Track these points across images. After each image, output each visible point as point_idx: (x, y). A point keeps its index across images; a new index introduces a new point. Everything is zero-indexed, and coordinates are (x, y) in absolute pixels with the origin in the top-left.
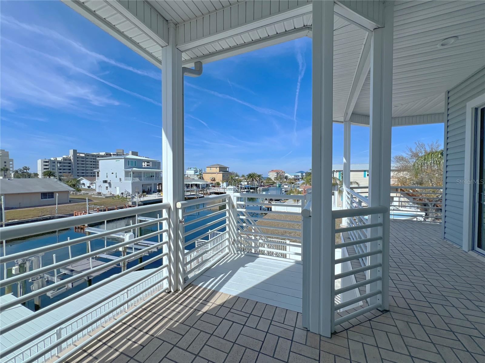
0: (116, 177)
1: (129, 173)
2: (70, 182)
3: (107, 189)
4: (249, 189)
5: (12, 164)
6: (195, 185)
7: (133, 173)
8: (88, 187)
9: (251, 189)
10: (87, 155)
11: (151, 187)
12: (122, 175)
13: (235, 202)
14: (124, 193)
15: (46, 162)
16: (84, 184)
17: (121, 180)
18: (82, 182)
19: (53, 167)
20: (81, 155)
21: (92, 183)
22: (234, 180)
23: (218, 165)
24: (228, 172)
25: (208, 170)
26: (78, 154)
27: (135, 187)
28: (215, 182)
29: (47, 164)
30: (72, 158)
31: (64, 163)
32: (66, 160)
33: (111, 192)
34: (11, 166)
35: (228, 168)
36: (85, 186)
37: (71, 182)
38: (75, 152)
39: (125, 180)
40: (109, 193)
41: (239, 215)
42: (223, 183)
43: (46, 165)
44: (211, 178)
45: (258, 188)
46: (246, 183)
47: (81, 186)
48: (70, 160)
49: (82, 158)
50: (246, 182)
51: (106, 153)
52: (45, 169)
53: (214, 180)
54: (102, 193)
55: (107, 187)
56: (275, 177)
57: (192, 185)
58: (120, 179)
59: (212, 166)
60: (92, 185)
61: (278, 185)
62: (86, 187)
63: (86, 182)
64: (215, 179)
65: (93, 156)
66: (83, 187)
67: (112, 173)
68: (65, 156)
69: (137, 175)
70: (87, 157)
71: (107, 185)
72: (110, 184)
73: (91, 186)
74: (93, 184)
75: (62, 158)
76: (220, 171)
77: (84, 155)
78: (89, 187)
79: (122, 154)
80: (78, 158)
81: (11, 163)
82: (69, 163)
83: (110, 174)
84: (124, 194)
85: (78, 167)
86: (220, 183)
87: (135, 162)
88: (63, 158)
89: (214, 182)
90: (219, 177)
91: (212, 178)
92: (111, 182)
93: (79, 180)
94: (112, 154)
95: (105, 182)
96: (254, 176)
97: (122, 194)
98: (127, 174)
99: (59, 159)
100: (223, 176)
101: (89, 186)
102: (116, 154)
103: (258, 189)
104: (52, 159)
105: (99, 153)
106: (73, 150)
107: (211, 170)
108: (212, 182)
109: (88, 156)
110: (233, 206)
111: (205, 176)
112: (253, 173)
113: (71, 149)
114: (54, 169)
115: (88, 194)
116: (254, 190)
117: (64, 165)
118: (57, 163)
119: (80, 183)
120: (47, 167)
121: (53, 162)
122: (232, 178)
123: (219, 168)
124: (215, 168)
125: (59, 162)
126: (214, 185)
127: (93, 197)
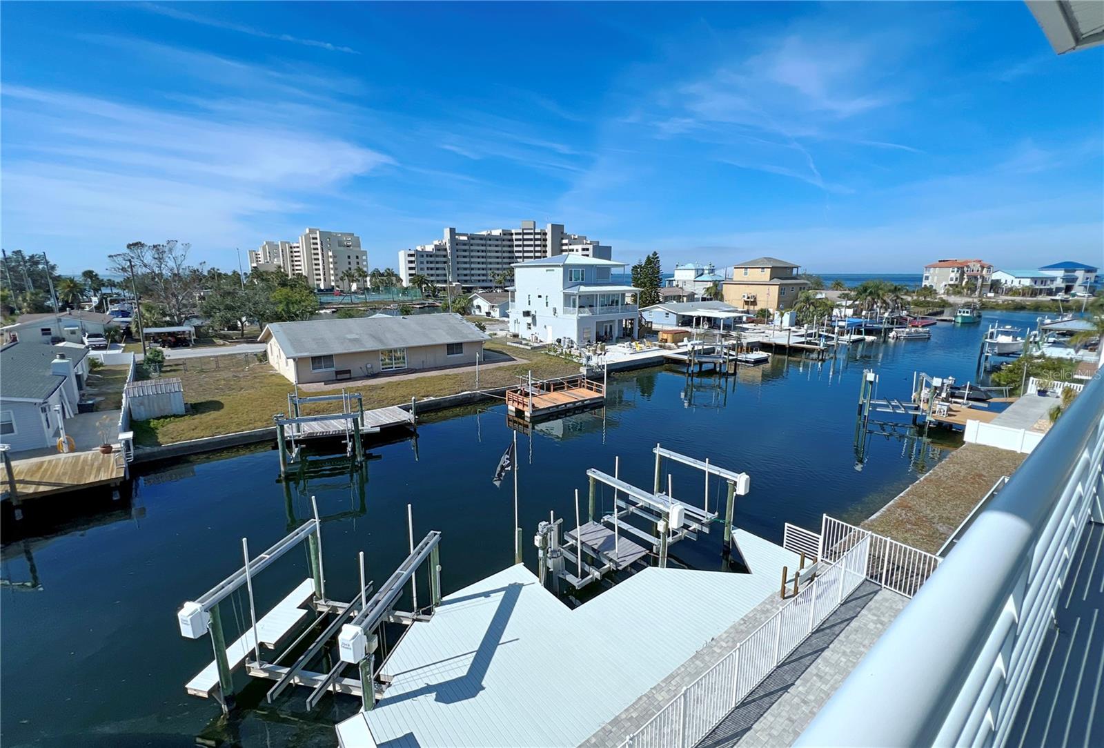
0: (547, 306)
1: (572, 297)
2: (457, 302)
3: (530, 328)
4: (860, 333)
5: (366, 260)
6: (706, 319)
7: (580, 296)
8: (487, 313)
9: (869, 332)
10: (471, 237)
11: (611, 327)
12: (558, 301)
14: (562, 340)
15: (411, 255)
16: (479, 307)
17: (555, 313)
18: (475, 303)
19: (422, 266)
20: (462, 238)
21: (493, 306)
22: (812, 303)
23: (769, 259)
24: (796, 278)
25: (738, 275)
26: (457, 237)
27: (584, 329)
28: (757, 308)
29: (412, 259)
30: (448, 245)
31: (437, 256)
32: (439, 250)
33: (537, 335)
34: (365, 263)
35: (797, 267)
36: (480, 311)
38: (452, 231)
39: (565, 312)
40: (534, 336)
43: (411, 262)
44: (744, 296)
45: (891, 330)
46: (850, 312)
47: (474, 312)
48: (446, 250)
49: (464, 244)
50: (849, 307)
51: (503, 230)
52: (410, 269)
53: (754, 303)
54: (520, 337)
55: (529, 325)
56: (952, 283)
57: (698, 318)
58: (555, 310)
59: (751, 263)
60: (495, 311)
61: (959, 320)
62: (483, 313)
63: (481, 304)
64: (755, 298)
65: (481, 239)
66: (477, 312)
67: (540, 297)
68: (436, 243)
69: (587, 302)
70: (472, 242)
71: (529, 320)
72: (534, 317)
73: (491, 312)
74: (496, 309)
75: (433, 247)
76: (771, 279)
77: (465, 238)
78: (488, 314)
79: (532, 231)
80: (457, 244)
81: (364, 258)
82: (444, 256)
83: (534, 298)
84: (562, 342)
85: (458, 263)
86: (771, 311)
87: (583, 271)
88: (435, 246)
89: (751, 308)
90: (768, 297)
91: (748, 298)
92: (537, 314)
93: (471, 300)
94: (513, 231)
95: (527, 314)
97: (559, 341)
98: (568, 300)
99: (429, 248)
100: (781, 293)
101: (488, 311)
102: (521, 231)
103: (891, 335)
104: (419, 248)
105: (491, 232)
106: (451, 229)
107: (746, 274)
109: (473, 239)
111: (728, 291)
113: (446, 227)
114: (422, 269)
115: (496, 334)
116: (876, 338)
117: (438, 259)
118: (427, 256)
119: (472, 305)
120: (413, 265)
121: (421, 254)
122: (808, 299)
123: (770, 270)
124: (760, 269)
125: (429, 255)
126: (752, 316)
127: (509, 346)
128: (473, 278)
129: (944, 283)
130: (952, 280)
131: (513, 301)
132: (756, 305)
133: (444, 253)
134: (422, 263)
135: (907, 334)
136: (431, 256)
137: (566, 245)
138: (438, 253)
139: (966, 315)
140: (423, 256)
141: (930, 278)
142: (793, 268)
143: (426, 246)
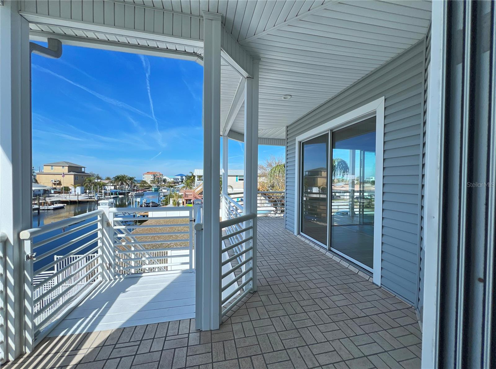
4: (116, 194)
9: (120, 194)
13: (111, 219)
22: (93, 183)
23: (67, 163)
24: (84, 172)
25: (47, 169)
28: (61, 186)
35: (84, 168)
41: (115, 234)
42: (75, 187)
44: (52, 181)
45: (129, 192)
46: (113, 188)
50: (112, 186)
53: (60, 184)
56: (152, 180)
59: (55, 163)
61: (154, 189)
64: (60, 182)
76: (69, 172)
86: (70, 188)
89: (58, 186)
90: (69, 180)
91: (55, 182)
96: (124, 179)
100: (75, 179)
103: (129, 194)
107: (52, 169)
108: (54, 186)
110: (108, 224)
111: (40, 178)
112: (122, 175)
116: (123, 196)
122: (90, 181)
123: (67, 167)
124: (62, 167)
126: (58, 190)
129: (150, 180)
130: (152, 179)
132: (61, 185)
135: (135, 194)
139: (155, 188)
141: (145, 178)
142: (82, 167)
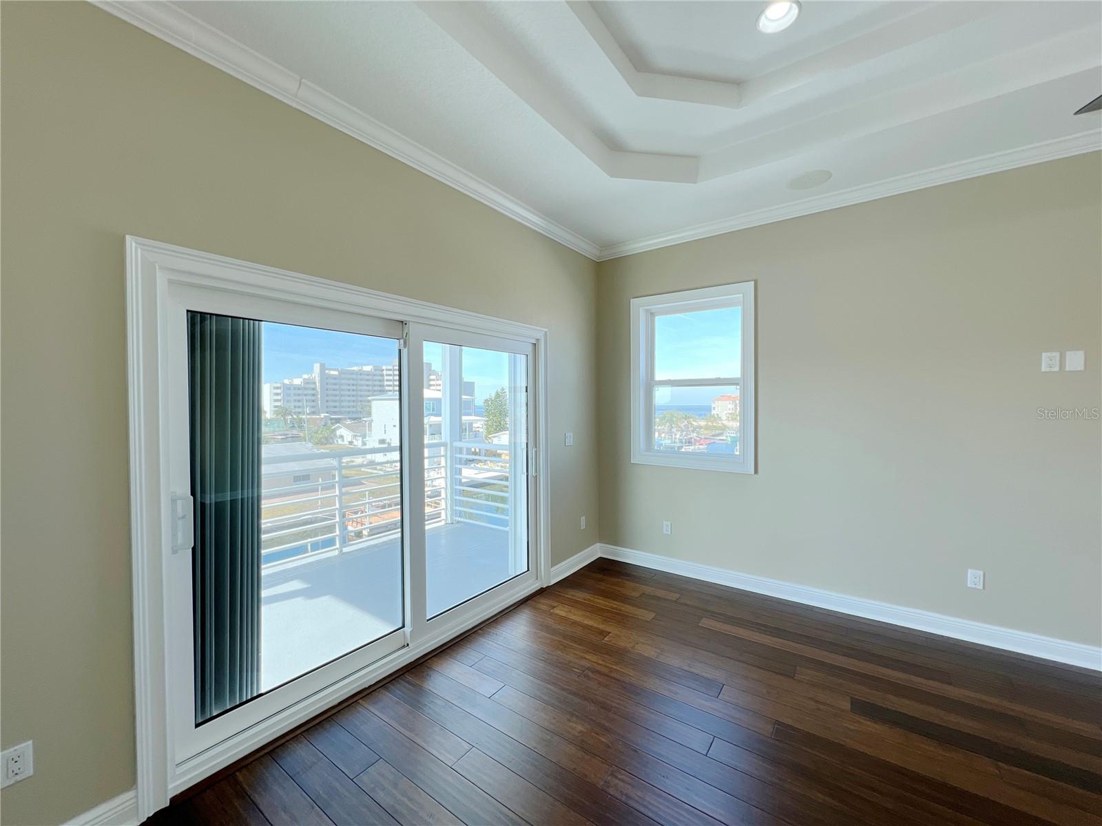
2: (320, 432)
8: (349, 442)
10: (342, 372)
15: (277, 388)
16: (342, 437)
18: (338, 433)
19: (288, 398)
20: (332, 372)
21: (356, 436)
26: (327, 371)
29: (279, 391)
30: (317, 379)
31: (306, 389)
32: (308, 383)
36: (343, 441)
37: (322, 432)
38: (323, 368)
43: (277, 394)
47: (337, 441)
48: (315, 383)
49: (334, 377)
51: (374, 367)
52: (276, 401)
56: (730, 412)
60: (356, 440)
62: (346, 442)
63: (345, 434)
65: (352, 374)
66: (340, 442)
67: (394, 426)
68: (306, 376)
70: (343, 376)
71: (385, 447)
73: (354, 441)
74: (358, 438)
75: (301, 380)
77: (336, 373)
78: (351, 443)
80: (327, 378)
82: (313, 389)
85: (327, 395)
88: (304, 379)
93: (335, 430)
94: (384, 367)
95: (382, 442)
99: (297, 381)
101: (350, 440)
102: (391, 367)
104: (286, 382)
106: (321, 364)
109: (344, 374)
113: (317, 362)
114: (288, 401)
115: (353, 461)
117: (306, 392)
118: (295, 389)
119: (335, 435)
120: (279, 397)
121: (288, 388)
125: (298, 388)
127: (363, 472)
128: (342, 409)
129: (726, 412)
130: (730, 409)
131: (370, 430)
133: (312, 386)
134: (289, 395)
136: (299, 389)
137: (434, 380)
138: (307, 386)
140: (290, 389)
141: (716, 408)
143: (294, 380)
